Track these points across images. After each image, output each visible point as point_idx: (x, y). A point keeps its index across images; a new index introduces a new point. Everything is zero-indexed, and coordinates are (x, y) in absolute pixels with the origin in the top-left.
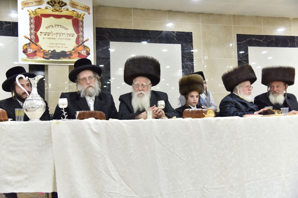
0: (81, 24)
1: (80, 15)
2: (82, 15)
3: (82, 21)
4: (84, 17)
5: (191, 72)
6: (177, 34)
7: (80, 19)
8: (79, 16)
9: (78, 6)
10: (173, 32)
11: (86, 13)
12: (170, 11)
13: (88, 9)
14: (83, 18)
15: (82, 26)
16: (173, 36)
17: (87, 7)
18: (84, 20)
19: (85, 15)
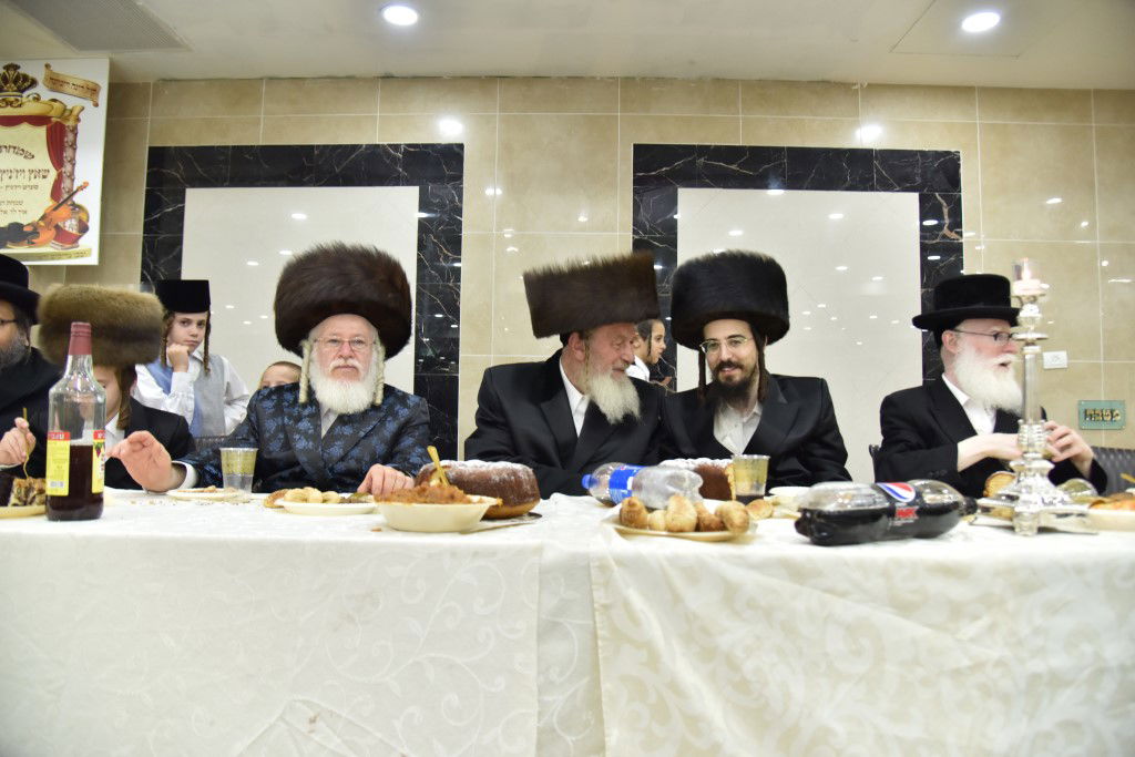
0: (70, 137)
1: (71, 111)
2: (75, 113)
3: (75, 131)
4: (80, 116)
5: (449, 280)
6: (406, 153)
7: (70, 123)
8: (67, 113)
9: (66, 86)
10: (396, 147)
11: (88, 104)
12: (387, 78)
13: (93, 91)
14: (78, 120)
15: (74, 146)
16: (394, 159)
17: (91, 86)
18: (80, 126)
19: (83, 109)
